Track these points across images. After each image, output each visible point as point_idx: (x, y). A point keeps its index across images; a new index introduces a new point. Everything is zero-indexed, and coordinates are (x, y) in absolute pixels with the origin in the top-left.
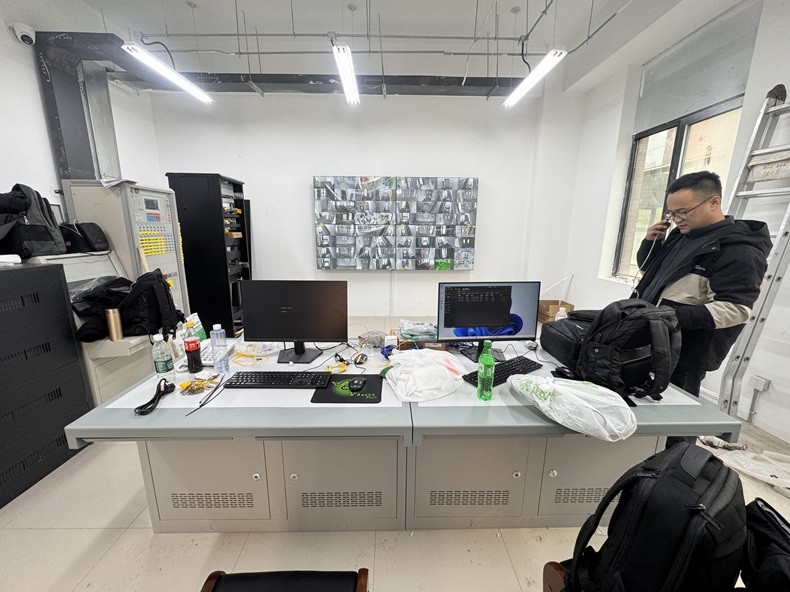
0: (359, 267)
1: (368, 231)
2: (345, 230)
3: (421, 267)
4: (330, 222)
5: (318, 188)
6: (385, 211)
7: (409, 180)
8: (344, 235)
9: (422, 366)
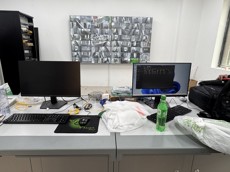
0: (93, 62)
1: (97, 44)
2: (86, 44)
3: (123, 62)
4: (78, 39)
5: (72, 21)
6: (106, 34)
7: (118, 18)
8: (85, 46)
9: (123, 111)
